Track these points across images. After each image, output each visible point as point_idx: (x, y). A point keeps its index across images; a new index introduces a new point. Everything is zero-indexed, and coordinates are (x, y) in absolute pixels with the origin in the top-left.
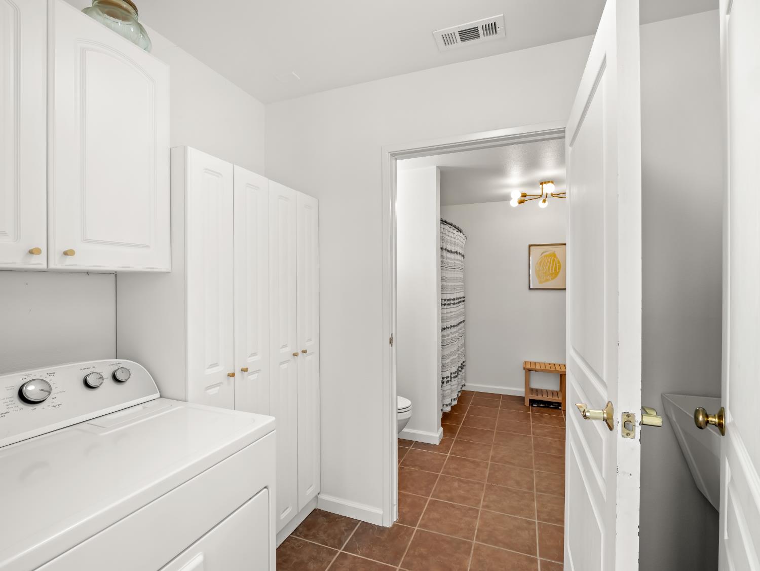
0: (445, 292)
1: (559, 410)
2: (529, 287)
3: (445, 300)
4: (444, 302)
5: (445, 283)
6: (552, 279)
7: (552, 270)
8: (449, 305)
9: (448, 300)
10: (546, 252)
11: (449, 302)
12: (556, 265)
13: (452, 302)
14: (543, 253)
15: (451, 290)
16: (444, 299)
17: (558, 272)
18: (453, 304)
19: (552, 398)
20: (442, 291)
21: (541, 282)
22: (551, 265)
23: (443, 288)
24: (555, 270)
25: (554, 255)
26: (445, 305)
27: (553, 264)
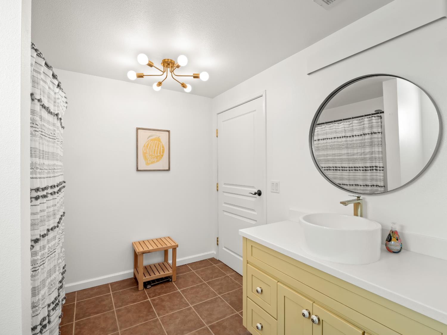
0: (38, 176)
1: (170, 283)
2: (137, 168)
3: (37, 190)
4: (35, 194)
5: (37, 160)
6: (157, 161)
7: (157, 153)
8: (45, 196)
9: (43, 189)
10: (152, 136)
11: (44, 193)
12: (160, 149)
13: (50, 191)
14: (149, 137)
15: (49, 173)
16: (35, 187)
17: (162, 155)
18: (51, 194)
19: (164, 273)
20: (31, 173)
21: (147, 164)
22: (156, 148)
23: (33, 167)
24: (160, 153)
25: (158, 139)
26: (37, 198)
27: (158, 147)
